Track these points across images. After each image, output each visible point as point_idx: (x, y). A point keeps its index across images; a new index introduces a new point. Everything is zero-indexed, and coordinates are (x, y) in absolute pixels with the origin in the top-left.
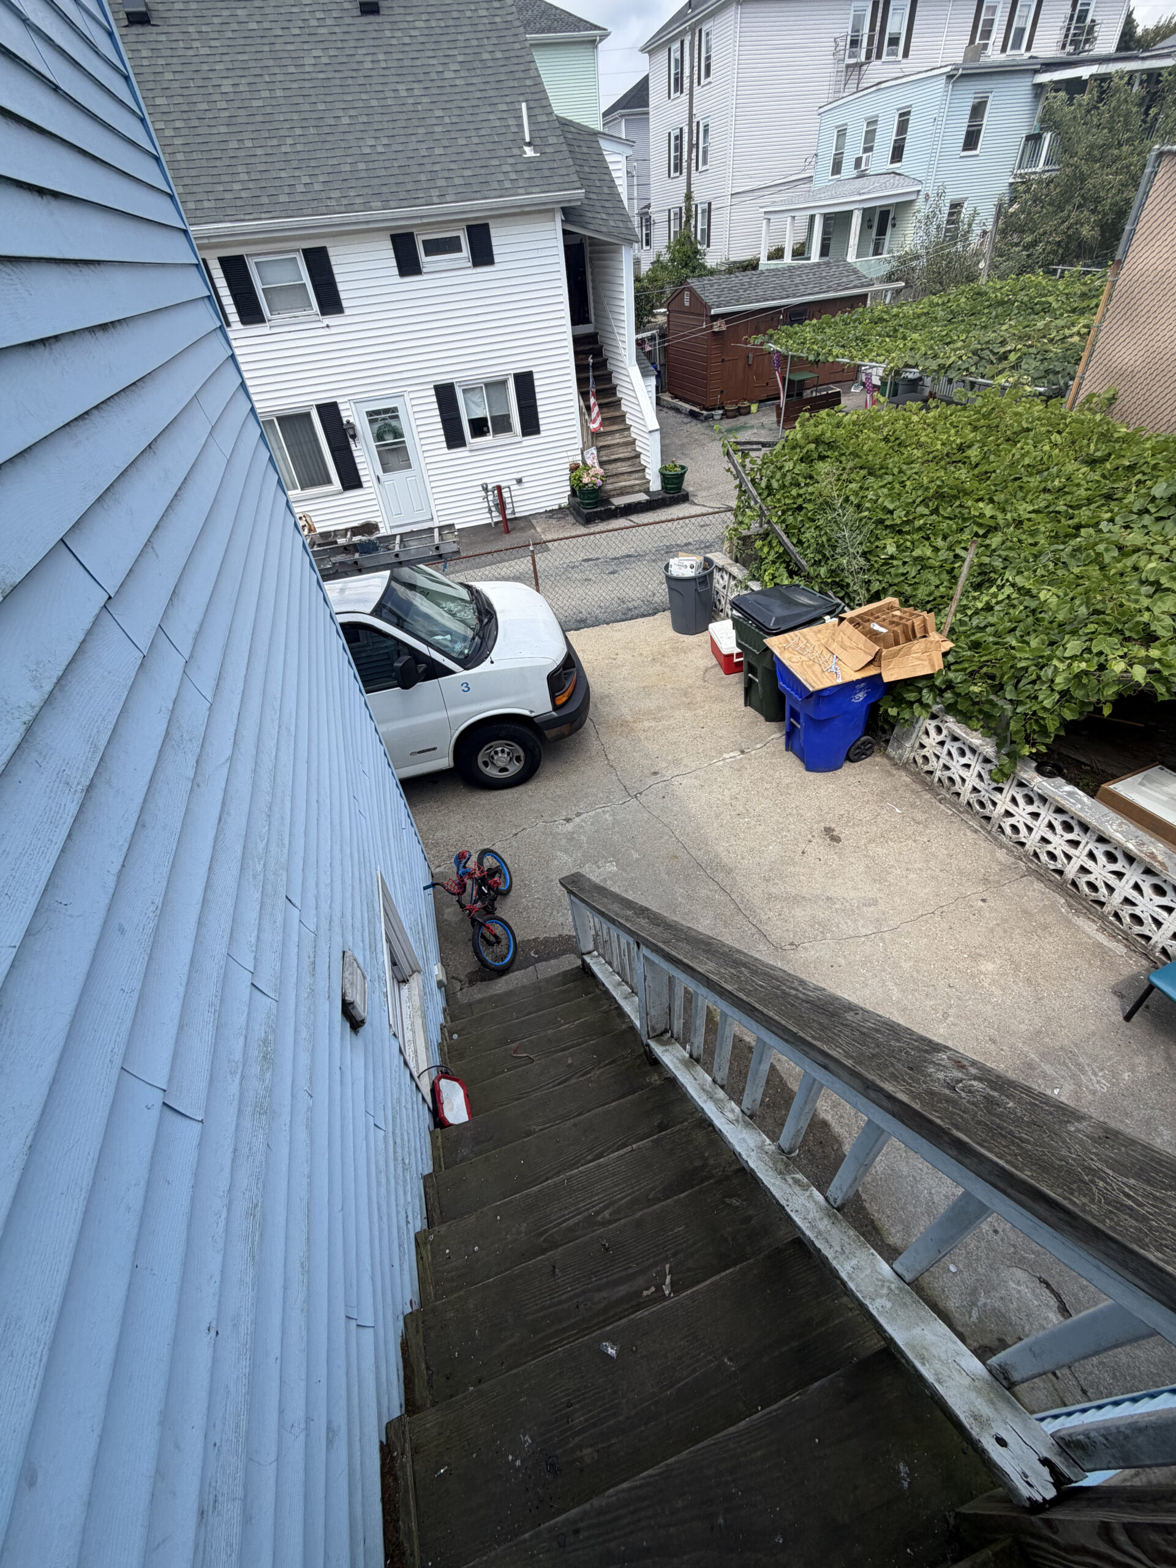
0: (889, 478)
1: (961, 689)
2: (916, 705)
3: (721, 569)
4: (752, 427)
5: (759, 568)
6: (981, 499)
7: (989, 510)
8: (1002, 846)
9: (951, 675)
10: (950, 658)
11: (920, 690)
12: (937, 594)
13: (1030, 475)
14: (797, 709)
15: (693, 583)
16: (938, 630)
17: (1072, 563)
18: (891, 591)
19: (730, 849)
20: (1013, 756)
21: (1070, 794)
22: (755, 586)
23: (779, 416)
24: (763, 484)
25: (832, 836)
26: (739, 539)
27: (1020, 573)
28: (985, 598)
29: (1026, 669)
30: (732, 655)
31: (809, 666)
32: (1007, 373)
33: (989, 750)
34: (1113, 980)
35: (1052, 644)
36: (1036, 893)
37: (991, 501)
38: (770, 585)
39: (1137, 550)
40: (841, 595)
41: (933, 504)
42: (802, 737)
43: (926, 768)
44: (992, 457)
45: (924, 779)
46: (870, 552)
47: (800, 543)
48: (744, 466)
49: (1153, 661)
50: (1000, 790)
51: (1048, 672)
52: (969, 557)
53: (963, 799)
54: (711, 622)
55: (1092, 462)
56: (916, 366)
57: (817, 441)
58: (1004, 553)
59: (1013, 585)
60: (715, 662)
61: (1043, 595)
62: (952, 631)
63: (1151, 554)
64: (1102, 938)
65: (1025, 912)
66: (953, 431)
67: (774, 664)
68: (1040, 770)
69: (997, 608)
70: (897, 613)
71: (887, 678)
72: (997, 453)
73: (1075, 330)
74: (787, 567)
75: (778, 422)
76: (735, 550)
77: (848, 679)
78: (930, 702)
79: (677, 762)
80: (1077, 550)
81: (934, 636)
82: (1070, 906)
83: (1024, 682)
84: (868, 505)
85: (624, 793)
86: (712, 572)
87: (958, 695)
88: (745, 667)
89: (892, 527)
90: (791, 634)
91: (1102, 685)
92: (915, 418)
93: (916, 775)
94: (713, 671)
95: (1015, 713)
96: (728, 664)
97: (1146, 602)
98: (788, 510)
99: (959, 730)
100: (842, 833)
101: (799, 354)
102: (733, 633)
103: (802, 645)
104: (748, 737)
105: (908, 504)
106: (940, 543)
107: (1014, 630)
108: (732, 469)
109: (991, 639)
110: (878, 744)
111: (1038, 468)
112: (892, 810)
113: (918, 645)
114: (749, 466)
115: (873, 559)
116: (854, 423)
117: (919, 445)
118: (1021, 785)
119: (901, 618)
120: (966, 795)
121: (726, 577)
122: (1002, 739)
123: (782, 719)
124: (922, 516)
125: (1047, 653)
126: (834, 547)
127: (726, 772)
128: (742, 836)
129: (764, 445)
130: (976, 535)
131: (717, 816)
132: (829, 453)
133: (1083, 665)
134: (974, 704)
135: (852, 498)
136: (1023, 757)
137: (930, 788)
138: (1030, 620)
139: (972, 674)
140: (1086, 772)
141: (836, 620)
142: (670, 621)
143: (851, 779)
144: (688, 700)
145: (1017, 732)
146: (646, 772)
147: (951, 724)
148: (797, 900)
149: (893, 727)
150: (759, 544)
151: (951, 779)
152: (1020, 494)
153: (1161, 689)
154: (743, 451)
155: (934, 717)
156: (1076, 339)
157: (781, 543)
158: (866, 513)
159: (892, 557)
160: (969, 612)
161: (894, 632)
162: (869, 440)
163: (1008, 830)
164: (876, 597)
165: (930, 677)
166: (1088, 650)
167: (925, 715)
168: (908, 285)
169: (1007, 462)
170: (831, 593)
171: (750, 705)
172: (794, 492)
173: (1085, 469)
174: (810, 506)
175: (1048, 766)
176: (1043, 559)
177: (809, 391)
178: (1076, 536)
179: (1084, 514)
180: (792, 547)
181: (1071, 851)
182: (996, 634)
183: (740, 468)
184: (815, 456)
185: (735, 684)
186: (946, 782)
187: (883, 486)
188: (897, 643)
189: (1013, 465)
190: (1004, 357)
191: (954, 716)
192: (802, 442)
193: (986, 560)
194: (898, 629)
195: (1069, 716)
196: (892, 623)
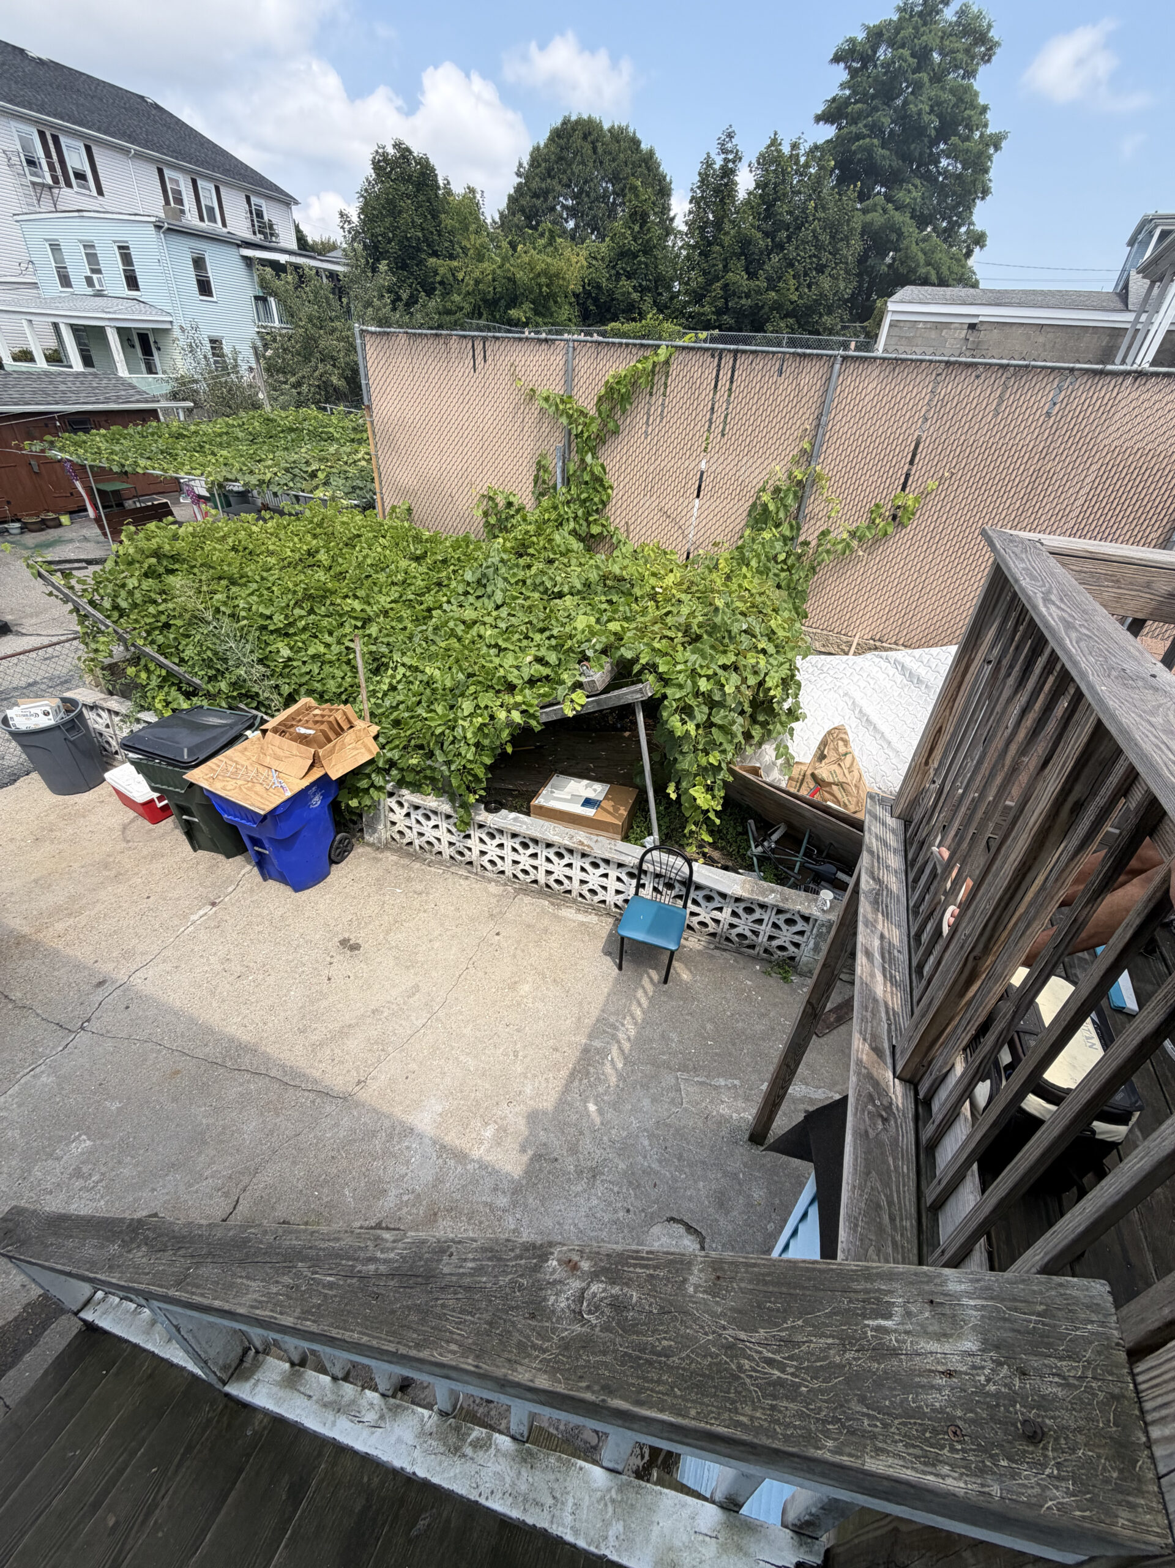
0: (254, 586)
1: (402, 764)
2: (372, 790)
3: (93, 707)
4: (71, 541)
5: (144, 697)
6: (347, 596)
7: (357, 605)
8: (490, 881)
9: (389, 755)
10: (382, 740)
11: (369, 776)
12: (346, 685)
13: (377, 572)
14: (257, 836)
15: (57, 733)
16: (360, 717)
17: (437, 639)
18: (303, 690)
19: (245, 1021)
20: (465, 805)
21: (515, 819)
22: (150, 717)
23: (102, 527)
24: (107, 604)
25: (350, 946)
26: (103, 669)
27: (404, 654)
28: (387, 681)
29: (443, 733)
30: (152, 801)
31: (248, 789)
32: (321, 488)
33: (446, 808)
34: (601, 945)
35: (452, 707)
36: (529, 906)
37: (356, 597)
38: (168, 713)
39: (475, 622)
40: (254, 704)
41: (307, 605)
42: (275, 862)
43: (406, 841)
44: (340, 560)
45: (407, 851)
46: (266, 658)
47: (182, 660)
48: (72, 588)
49: (520, 704)
50: (468, 836)
51: (458, 732)
52: (358, 646)
53: (446, 856)
54: (107, 770)
55: (417, 559)
56: (236, 480)
57: (157, 554)
58: (385, 640)
59: (403, 665)
60: (132, 814)
61: (427, 670)
62: (372, 714)
63: (485, 624)
64: (581, 917)
65: (529, 926)
66: (296, 539)
67: (207, 798)
68: (488, 810)
69: (400, 687)
70: (317, 712)
71: (335, 775)
72: (342, 555)
73: (360, 456)
74: (179, 689)
75: (105, 534)
76: (103, 682)
77: (297, 789)
78: (382, 783)
79: (127, 955)
80: (436, 629)
81: (360, 724)
82: (553, 904)
83: (446, 744)
84: (243, 614)
85: (61, 1033)
86: (81, 713)
87: (402, 770)
88: (173, 809)
89: (277, 631)
90: (214, 760)
91: (498, 732)
92: (255, 529)
93: (399, 850)
94: (134, 826)
95: (451, 772)
96: (151, 812)
97: (497, 661)
98: (154, 629)
99: (416, 799)
100: (357, 938)
101: (97, 463)
102: (141, 777)
103: (231, 769)
104: (213, 884)
105: (283, 608)
106: (328, 639)
107: (419, 702)
108: (55, 592)
109: (406, 715)
110: (354, 836)
111: (380, 566)
112: (393, 893)
113: (349, 737)
114: (78, 587)
115: (272, 664)
116: (193, 535)
117: (271, 553)
118: (481, 826)
119: (323, 716)
120: (447, 851)
121: (105, 715)
122: (452, 797)
123: (245, 850)
124: (301, 617)
125: (452, 716)
126: (225, 660)
127: (203, 935)
128: (253, 999)
129: (90, 562)
130: (356, 627)
131: (213, 993)
132: (177, 566)
133: (480, 720)
134: (418, 773)
135: (223, 609)
136: (472, 805)
137: (415, 857)
138: (428, 691)
139: (405, 748)
140: (516, 797)
141: (258, 733)
142: (43, 784)
143: (344, 881)
144: (113, 873)
145: (459, 787)
146: (86, 988)
147: (407, 795)
148: (344, 1032)
149: (360, 816)
150: (131, 671)
151: (429, 843)
152: (376, 589)
153: (533, 723)
154: (62, 572)
155: (391, 795)
156: (363, 463)
157: (161, 666)
158: (245, 622)
159: (290, 659)
160: (380, 695)
161: (322, 731)
162: (215, 550)
163: (488, 866)
164: (290, 700)
165: (372, 762)
166: (477, 706)
167: (382, 796)
168: (197, 405)
169: (354, 564)
170: (242, 706)
171: (200, 848)
172: (152, 609)
173: (414, 565)
174: (179, 622)
175: (493, 803)
176: (416, 640)
177: (131, 502)
178: (431, 617)
179: (429, 600)
180: (176, 668)
181: (535, 863)
182: (408, 709)
183: (66, 591)
184: (161, 570)
185: (170, 828)
186: (426, 846)
187: (252, 594)
188: (330, 741)
189: (360, 566)
190: (313, 475)
191: (407, 788)
192: (138, 557)
193: (373, 648)
194: (325, 727)
195: (488, 761)
196: (316, 722)
